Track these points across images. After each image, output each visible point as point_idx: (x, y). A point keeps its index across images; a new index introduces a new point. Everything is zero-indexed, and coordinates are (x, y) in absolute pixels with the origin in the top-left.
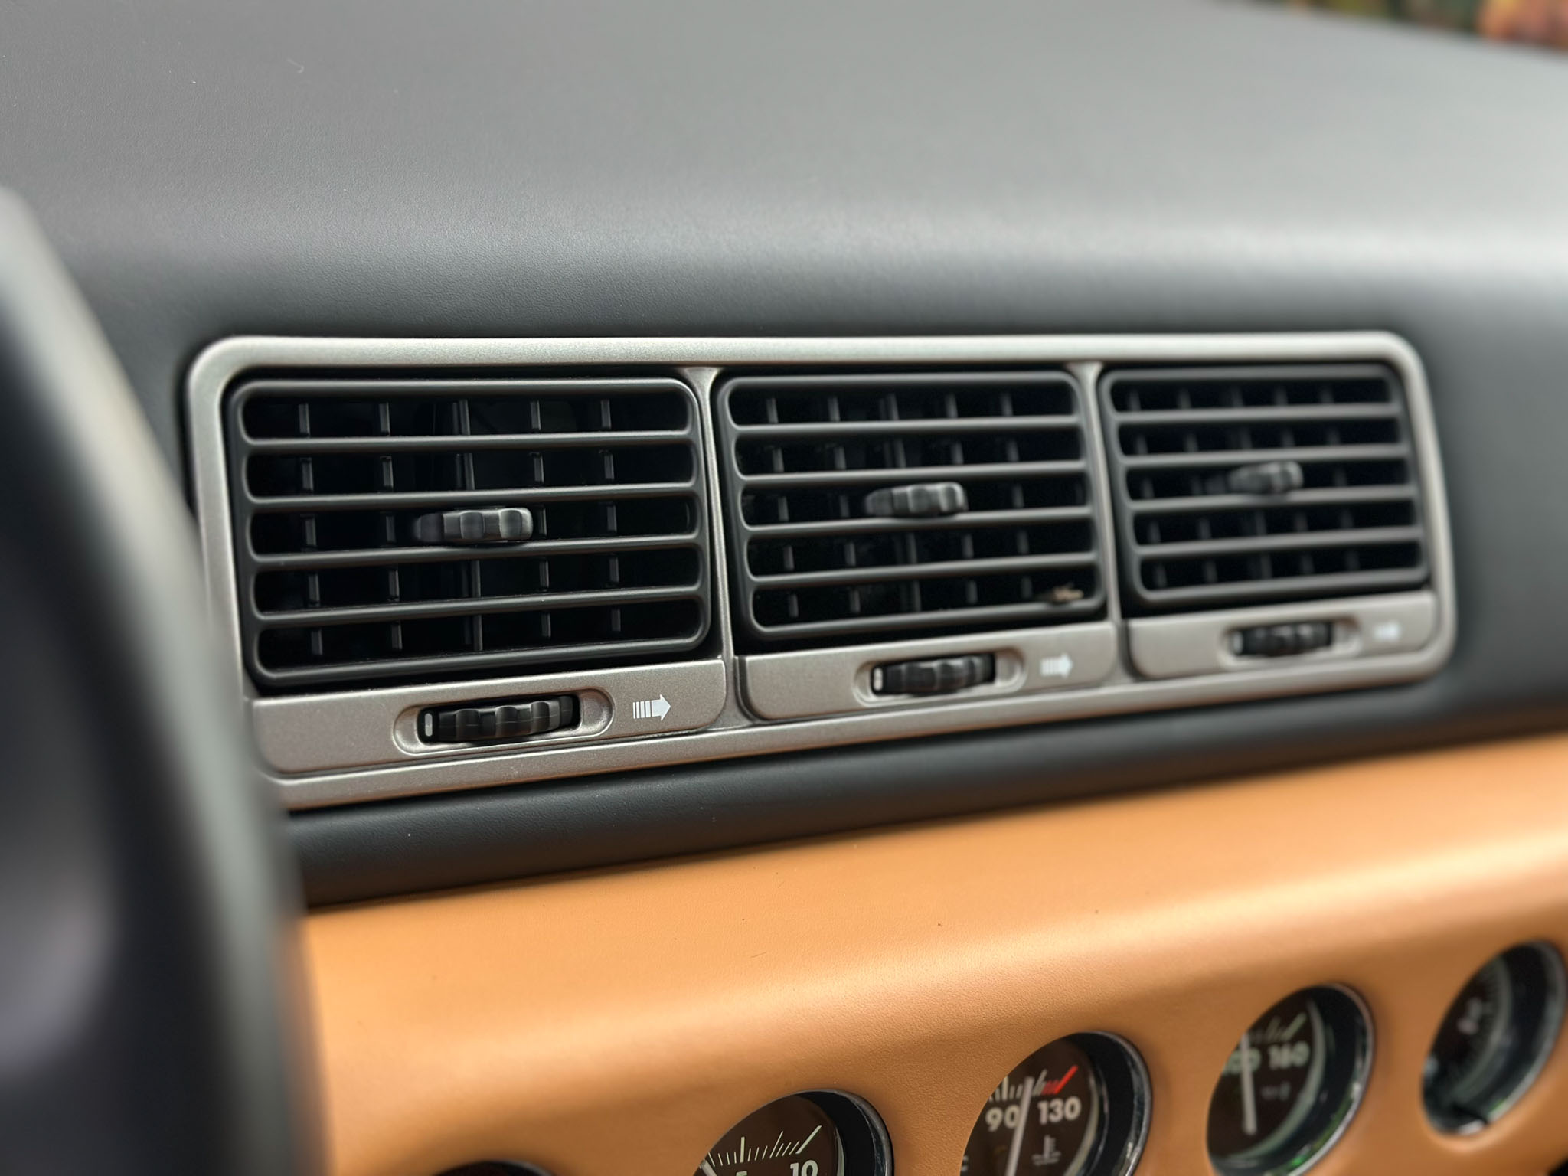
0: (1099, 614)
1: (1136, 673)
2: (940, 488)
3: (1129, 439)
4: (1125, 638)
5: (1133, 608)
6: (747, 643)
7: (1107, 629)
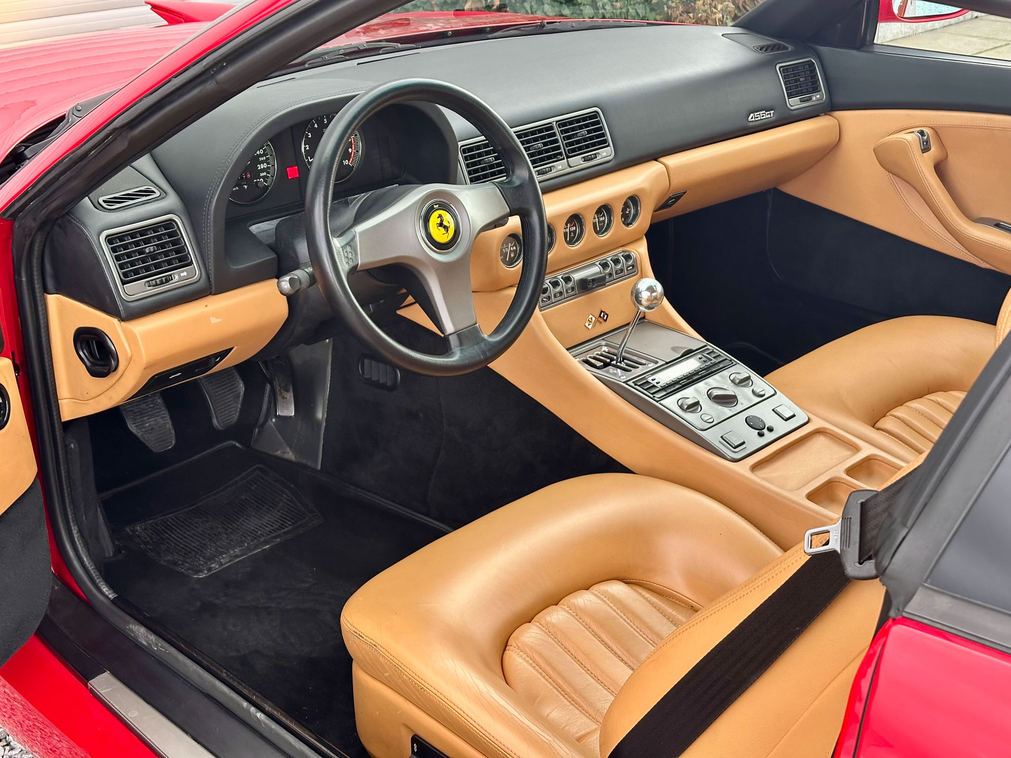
1: (570, 167)
2: (539, 145)
3: (562, 132)
4: (568, 161)
5: (568, 157)
7: (565, 160)
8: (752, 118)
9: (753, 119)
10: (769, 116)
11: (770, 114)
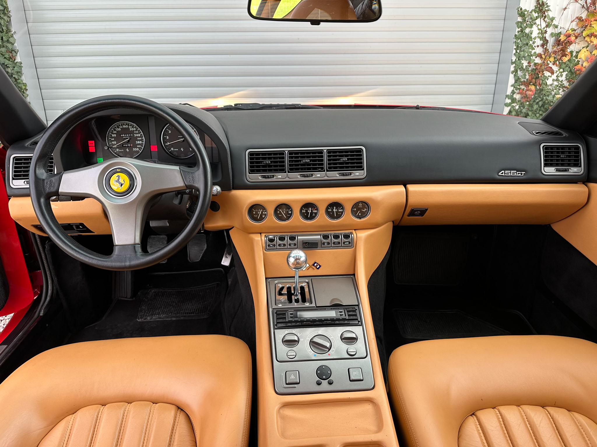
0: (324, 171)
1: (328, 176)
2: (307, 160)
3: (328, 156)
4: (326, 173)
5: (327, 171)
6: (288, 172)
8: (502, 173)
9: (503, 175)
10: (520, 175)
11: (522, 174)
